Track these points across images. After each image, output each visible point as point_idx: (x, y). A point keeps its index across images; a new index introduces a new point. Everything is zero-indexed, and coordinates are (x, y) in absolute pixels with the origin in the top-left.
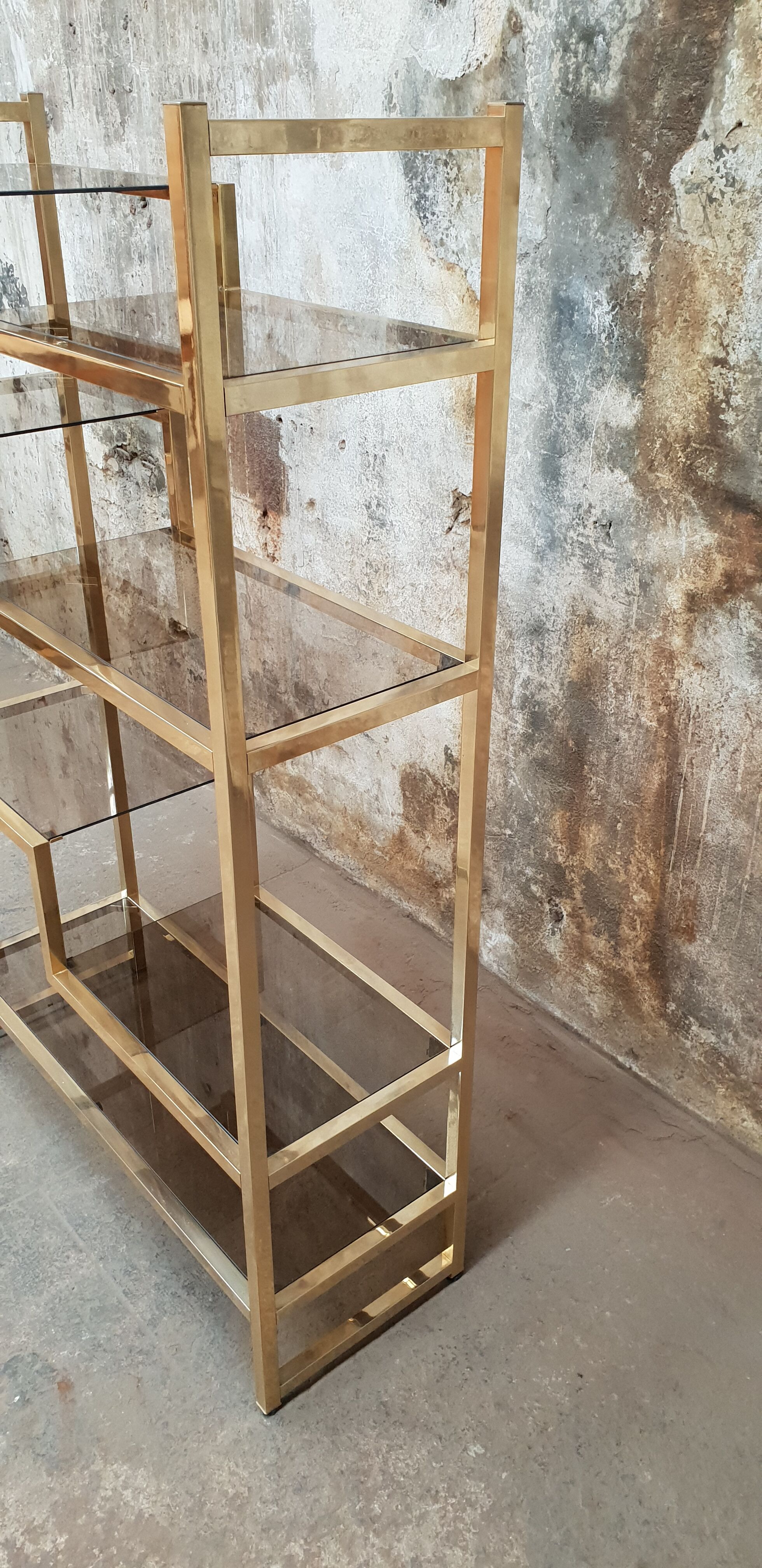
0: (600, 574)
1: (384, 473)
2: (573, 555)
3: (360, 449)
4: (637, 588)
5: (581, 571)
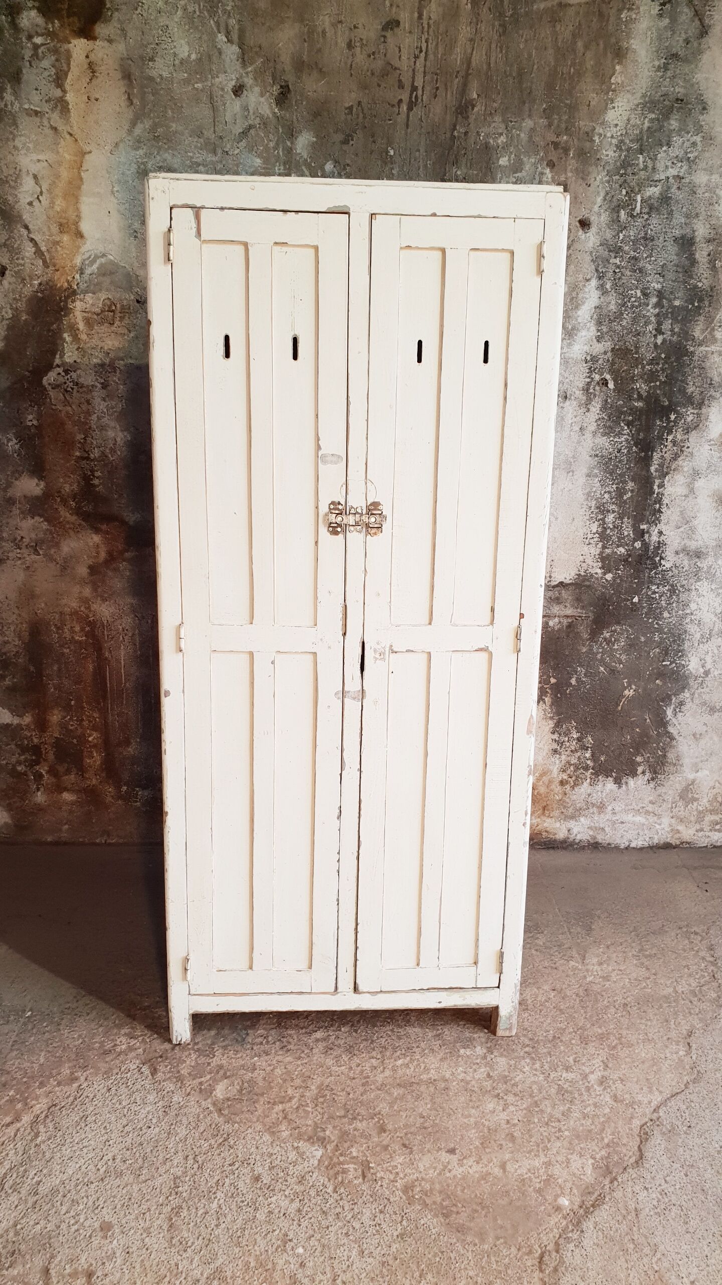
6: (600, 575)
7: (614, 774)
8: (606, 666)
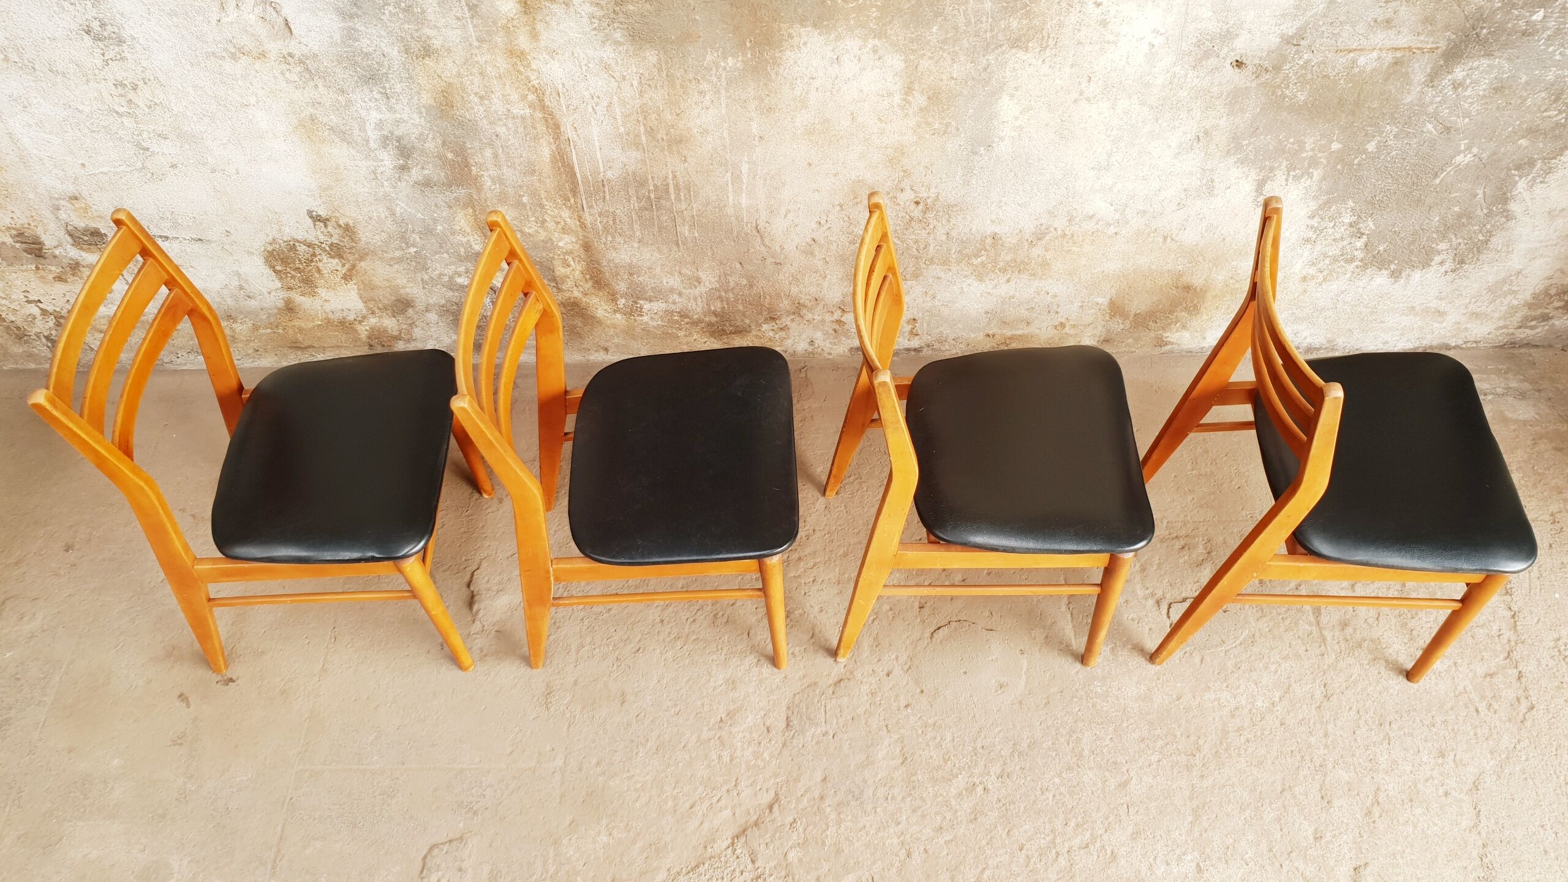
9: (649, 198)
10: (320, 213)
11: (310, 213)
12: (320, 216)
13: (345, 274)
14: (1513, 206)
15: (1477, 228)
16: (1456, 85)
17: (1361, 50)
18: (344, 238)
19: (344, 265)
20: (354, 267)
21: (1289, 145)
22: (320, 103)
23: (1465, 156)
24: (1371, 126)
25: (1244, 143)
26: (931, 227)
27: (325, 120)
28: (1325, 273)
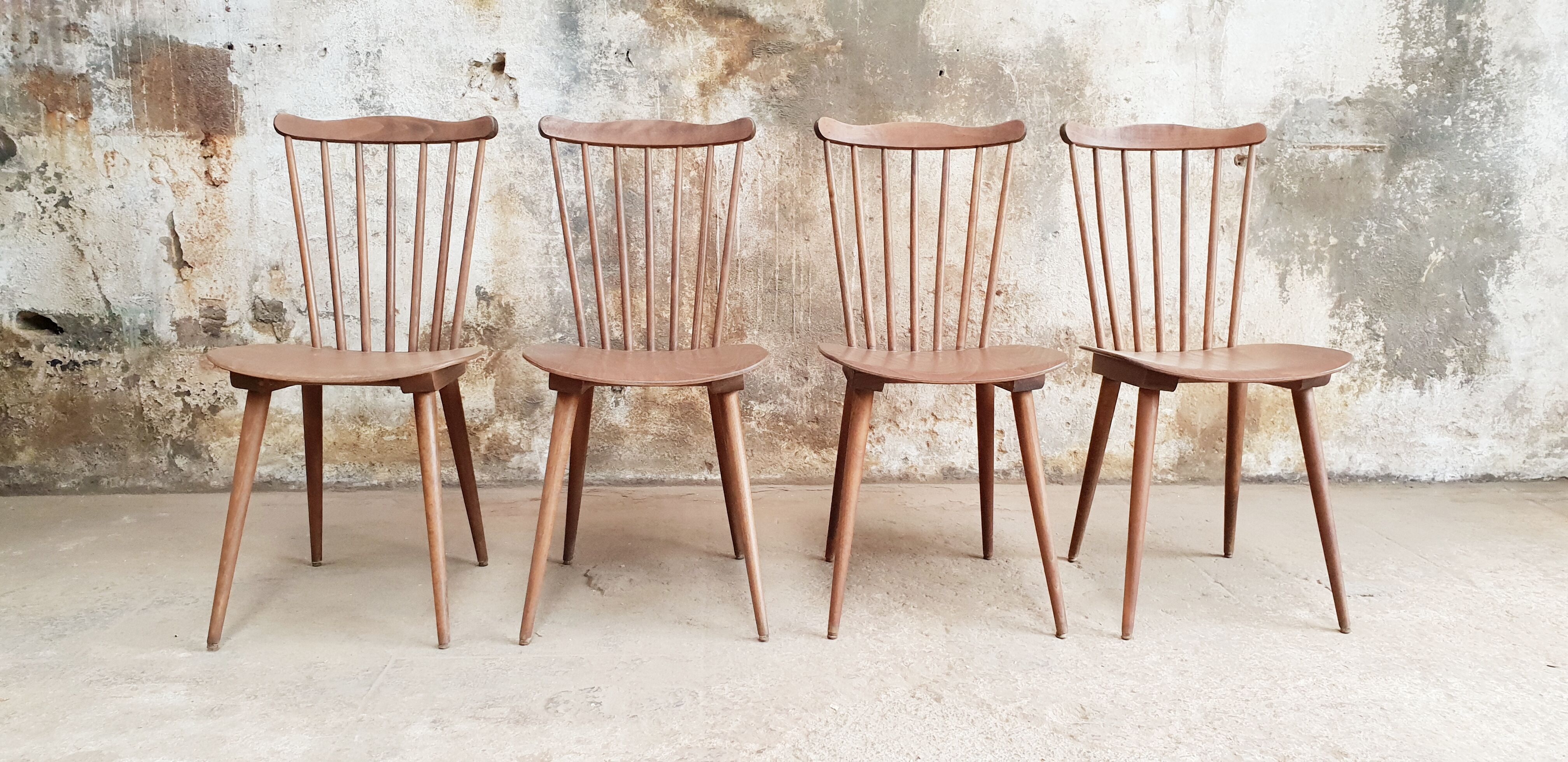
0: (625, 90)
1: (380, 65)
2: (599, 81)
3: (348, 51)
4: (658, 91)
5: (608, 92)
6: (1400, 87)
7: (1414, 375)
8: (1408, 219)
9: (774, 279)
10: (487, 290)
11: (478, 288)
12: (485, 293)
13: (488, 365)
14: (1493, 308)
15: (1471, 332)
16: (1410, 183)
17: (1329, 147)
18: (500, 320)
19: (490, 354)
20: (499, 355)
21: (1296, 238)
22: (520, 173)
23: (1437, 254)
24: (1355, 219)
25: (1261, 234)
26: (1012, 318)
27: (520, 189)
28: (1359, 382)
